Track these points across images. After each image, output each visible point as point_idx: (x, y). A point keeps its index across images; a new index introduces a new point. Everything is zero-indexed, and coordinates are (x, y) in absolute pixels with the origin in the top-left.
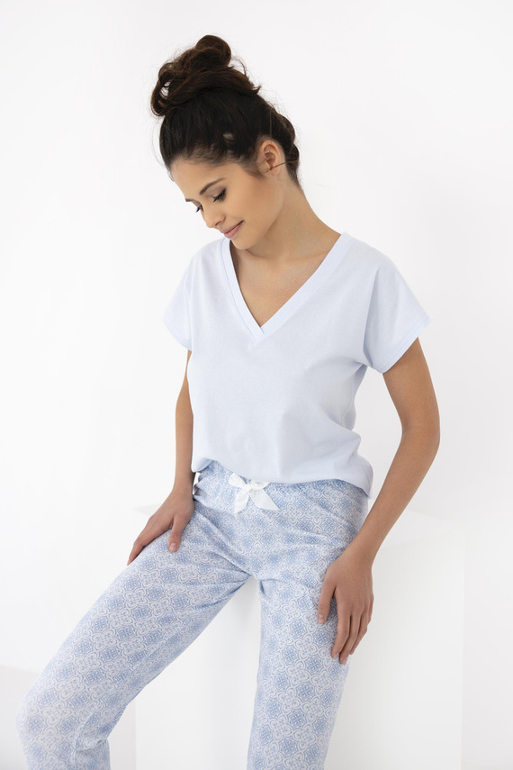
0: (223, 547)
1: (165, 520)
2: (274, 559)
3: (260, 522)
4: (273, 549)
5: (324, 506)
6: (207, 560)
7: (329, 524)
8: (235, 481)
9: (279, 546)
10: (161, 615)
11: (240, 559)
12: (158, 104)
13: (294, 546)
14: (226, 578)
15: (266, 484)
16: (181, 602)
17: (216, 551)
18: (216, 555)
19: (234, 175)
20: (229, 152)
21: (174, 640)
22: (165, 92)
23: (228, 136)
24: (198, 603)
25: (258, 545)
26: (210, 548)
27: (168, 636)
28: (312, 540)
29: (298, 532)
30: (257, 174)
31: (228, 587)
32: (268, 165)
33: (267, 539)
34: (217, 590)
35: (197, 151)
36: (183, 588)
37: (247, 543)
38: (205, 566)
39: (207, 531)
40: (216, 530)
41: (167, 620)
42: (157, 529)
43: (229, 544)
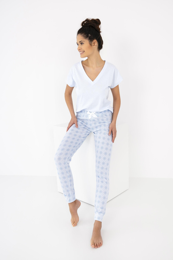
0: (85, 126)
1: (72, 122)
2: (96, 127)
3: (94, 120)
4: (96, 125)
5: (106, 116)
6: (83, 129)
7: (107, 119)
8: (88, 113)
9: (98, 124)
10: (77, 139)
11: (89, 128)
12: (83, 24)
13: (101, 124)
14: (87, 132)
15: (95, 113)
16: (80, 137)
17: (85, 127)
18: (84, 128)
19: (86, 42)
20: (88, 38)
21: (79, 144)
22: (85, 22)
23: (90, 35)
24: (83, 137)
25: (93, 125)
26: (83, 127)
27: (79, 143)
28: (104, 122)
29: (102, 121)
30: (91, 45)
31: (88, 134)
32: (93, 44)
33: (95, 123)
34: (86, 134)
35: (83, 34)
36: (80, 134)
37: (90, 125)
38: (83, 130)
39: (82, 123)
40: (84, 123)
41: (78, 140)
42: (71, 124)
43: (87, 125)
